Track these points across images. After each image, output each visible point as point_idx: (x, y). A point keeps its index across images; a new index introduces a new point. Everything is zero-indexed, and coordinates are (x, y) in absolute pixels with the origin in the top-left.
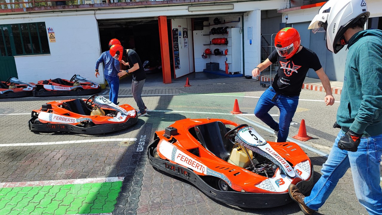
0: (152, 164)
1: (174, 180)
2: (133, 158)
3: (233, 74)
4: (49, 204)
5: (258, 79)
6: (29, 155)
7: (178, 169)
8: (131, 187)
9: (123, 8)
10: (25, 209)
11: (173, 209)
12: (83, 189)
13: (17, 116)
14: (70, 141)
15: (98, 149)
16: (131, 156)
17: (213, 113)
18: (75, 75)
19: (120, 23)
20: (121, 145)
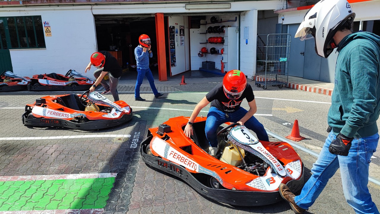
0: (144, 161)
1: (166, 177)
2: (127, 155)
4: (40, 199)
5: (253, 79)
6: (22, 149)
7: (170, 166)
8: (124, 184)
9: (120, 4)
10: (16, 204)
11: (165, 206)
12: (75, 184)
13: (11, 109)
14: (64, 136)
15: (92, 145)
16: (124, 152)
18: (71, 70)
19: (117, 19)
20: (115, 142)
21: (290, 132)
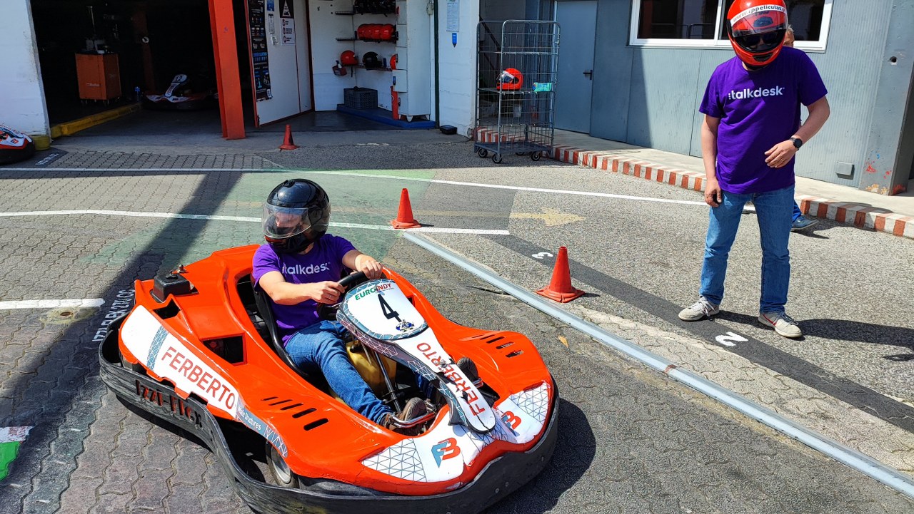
2: (75, 364)
3: (410, 119)
5: (471, 136)
8: (44, 462)
16: (72, 358)
17: (343, 225)
20: (48, 322)
21: (548, 276)
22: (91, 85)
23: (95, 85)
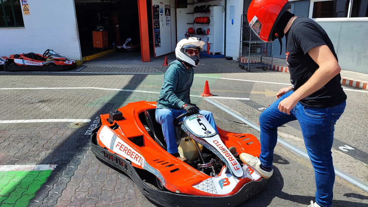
1: (112, 170)
2: (77, 143)
3: (214, 54)
5: (238, 61)
7: (116, 159)
8: (59, 178)
12: (5, 178)
15: (43, 131)
16: (76, 141)
18: (48, 50)
20: (70, 127)
22: (98, 42)
23: (99, 42)
